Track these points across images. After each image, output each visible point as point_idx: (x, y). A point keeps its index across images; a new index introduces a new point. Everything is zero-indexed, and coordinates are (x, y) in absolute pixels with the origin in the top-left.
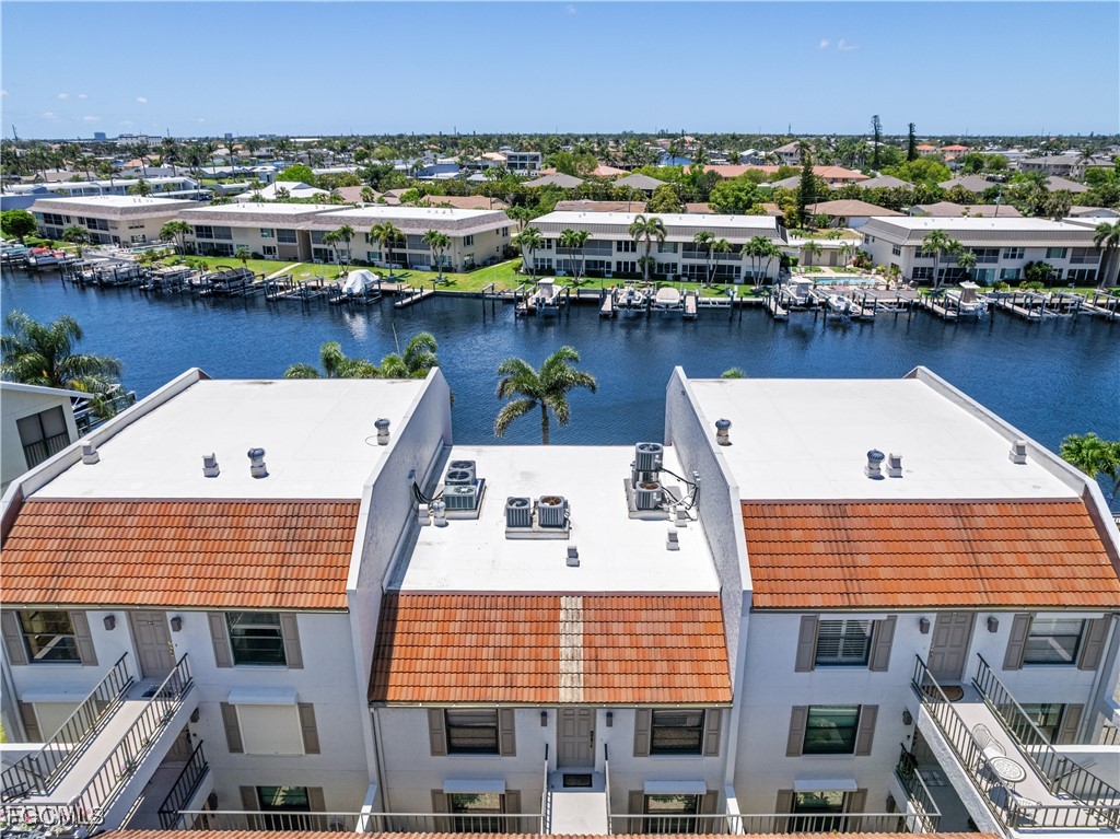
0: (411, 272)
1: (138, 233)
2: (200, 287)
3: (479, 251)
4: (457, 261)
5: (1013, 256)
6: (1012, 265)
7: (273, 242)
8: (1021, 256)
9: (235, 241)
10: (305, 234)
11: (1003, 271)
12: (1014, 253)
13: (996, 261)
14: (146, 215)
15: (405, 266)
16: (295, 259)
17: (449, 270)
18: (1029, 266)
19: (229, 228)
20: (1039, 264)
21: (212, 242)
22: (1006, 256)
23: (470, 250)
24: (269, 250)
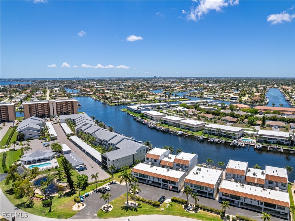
0: (189, 131)
1: (157, 119)
2: (162, 130)
3: (198, 129)
4: (195, 130)
5: (275, 140)
6: (275, 141)
7: (173, 124)
8: (276, 140)
9: (168, 123)
10: (177, 123)
11: (274, 142)
12: (275, 139)
13: (272, 140)
14: (158, 117)
15: (189, 130)
16: (175, 127)
17: (194, 131)
18: (278, 141)
19: (168, 121)
20: (279, 141)
21: (165, 122)
22: (274, 139)
23: (197, 129)
24: (172, 125)
